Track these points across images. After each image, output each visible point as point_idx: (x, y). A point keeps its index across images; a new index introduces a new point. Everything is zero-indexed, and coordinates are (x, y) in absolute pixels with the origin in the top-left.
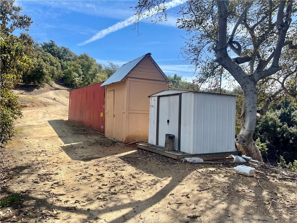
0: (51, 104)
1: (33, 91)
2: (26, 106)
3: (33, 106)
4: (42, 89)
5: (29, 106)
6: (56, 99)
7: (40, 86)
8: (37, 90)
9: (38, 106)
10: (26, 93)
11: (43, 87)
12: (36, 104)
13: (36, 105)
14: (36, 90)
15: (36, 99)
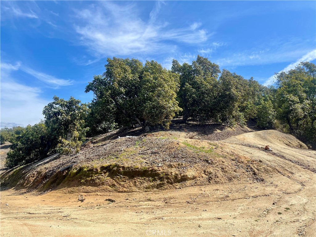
0: (275, 169)
1: (212, 133)
2: (184, 179)
3: (210, 179)
4: (229, 129)
5: (194, 178)
6: (270, 149)
7: (225, 126)
8: (220, 131)
9: (230, 179)
10: (200, 137)
11: (229, 127)
12: (220, 170)
13: (220, 174)
14: (218, 131)
15: (219, 151)
